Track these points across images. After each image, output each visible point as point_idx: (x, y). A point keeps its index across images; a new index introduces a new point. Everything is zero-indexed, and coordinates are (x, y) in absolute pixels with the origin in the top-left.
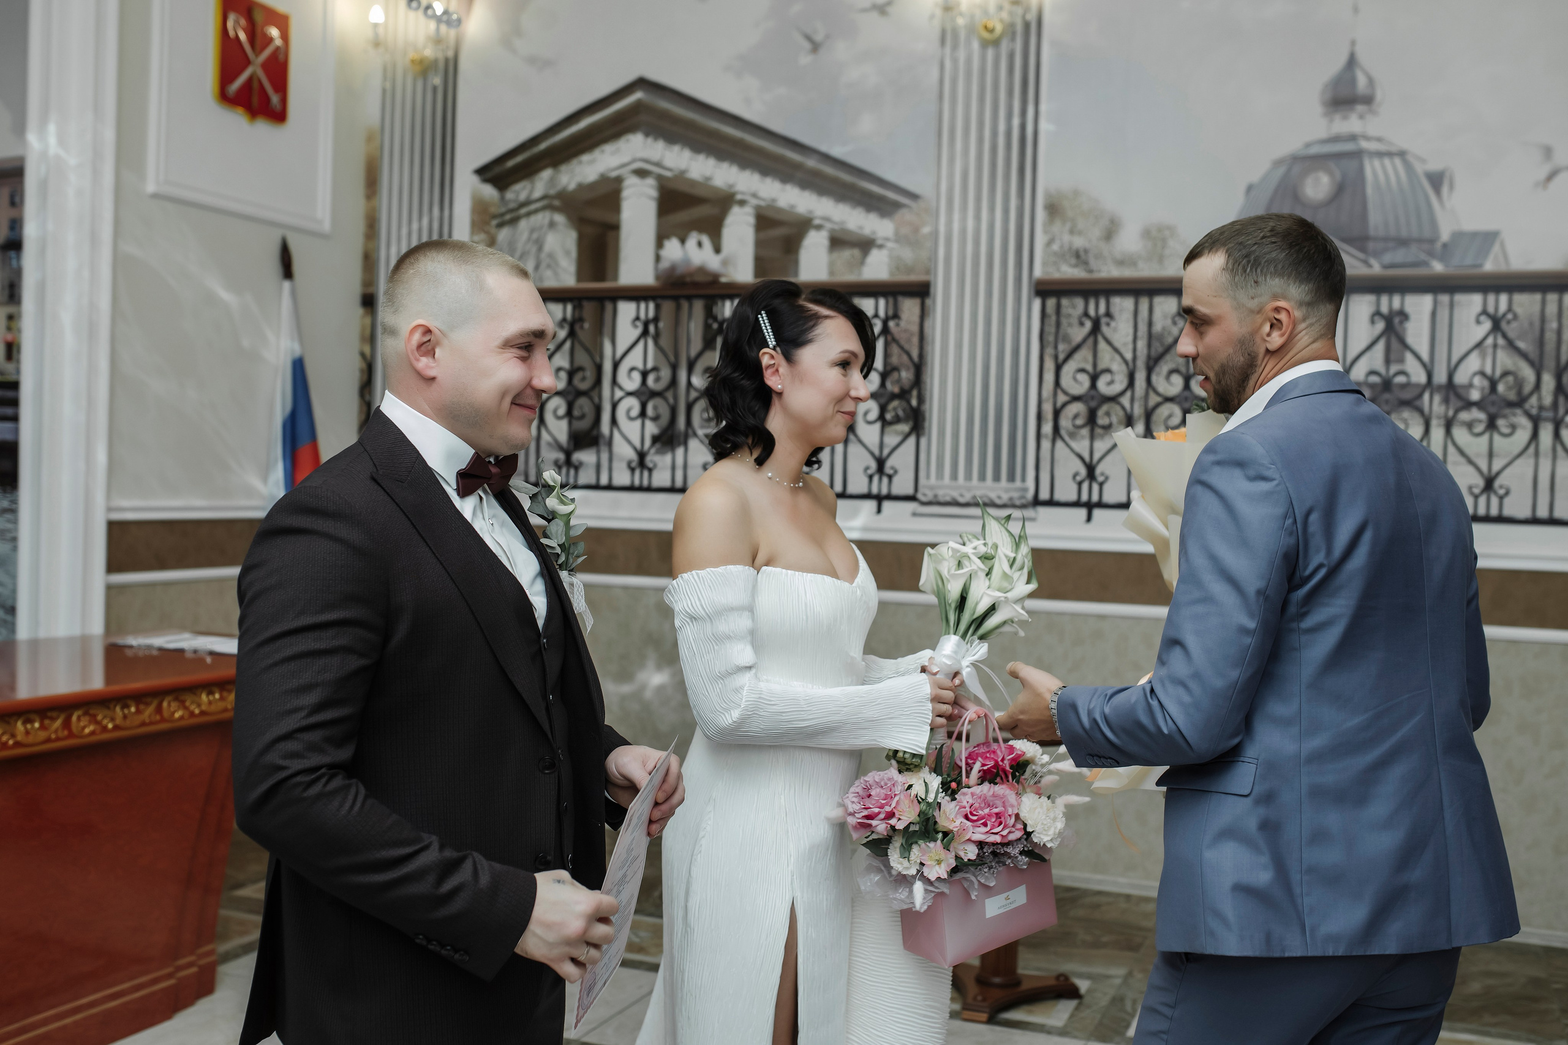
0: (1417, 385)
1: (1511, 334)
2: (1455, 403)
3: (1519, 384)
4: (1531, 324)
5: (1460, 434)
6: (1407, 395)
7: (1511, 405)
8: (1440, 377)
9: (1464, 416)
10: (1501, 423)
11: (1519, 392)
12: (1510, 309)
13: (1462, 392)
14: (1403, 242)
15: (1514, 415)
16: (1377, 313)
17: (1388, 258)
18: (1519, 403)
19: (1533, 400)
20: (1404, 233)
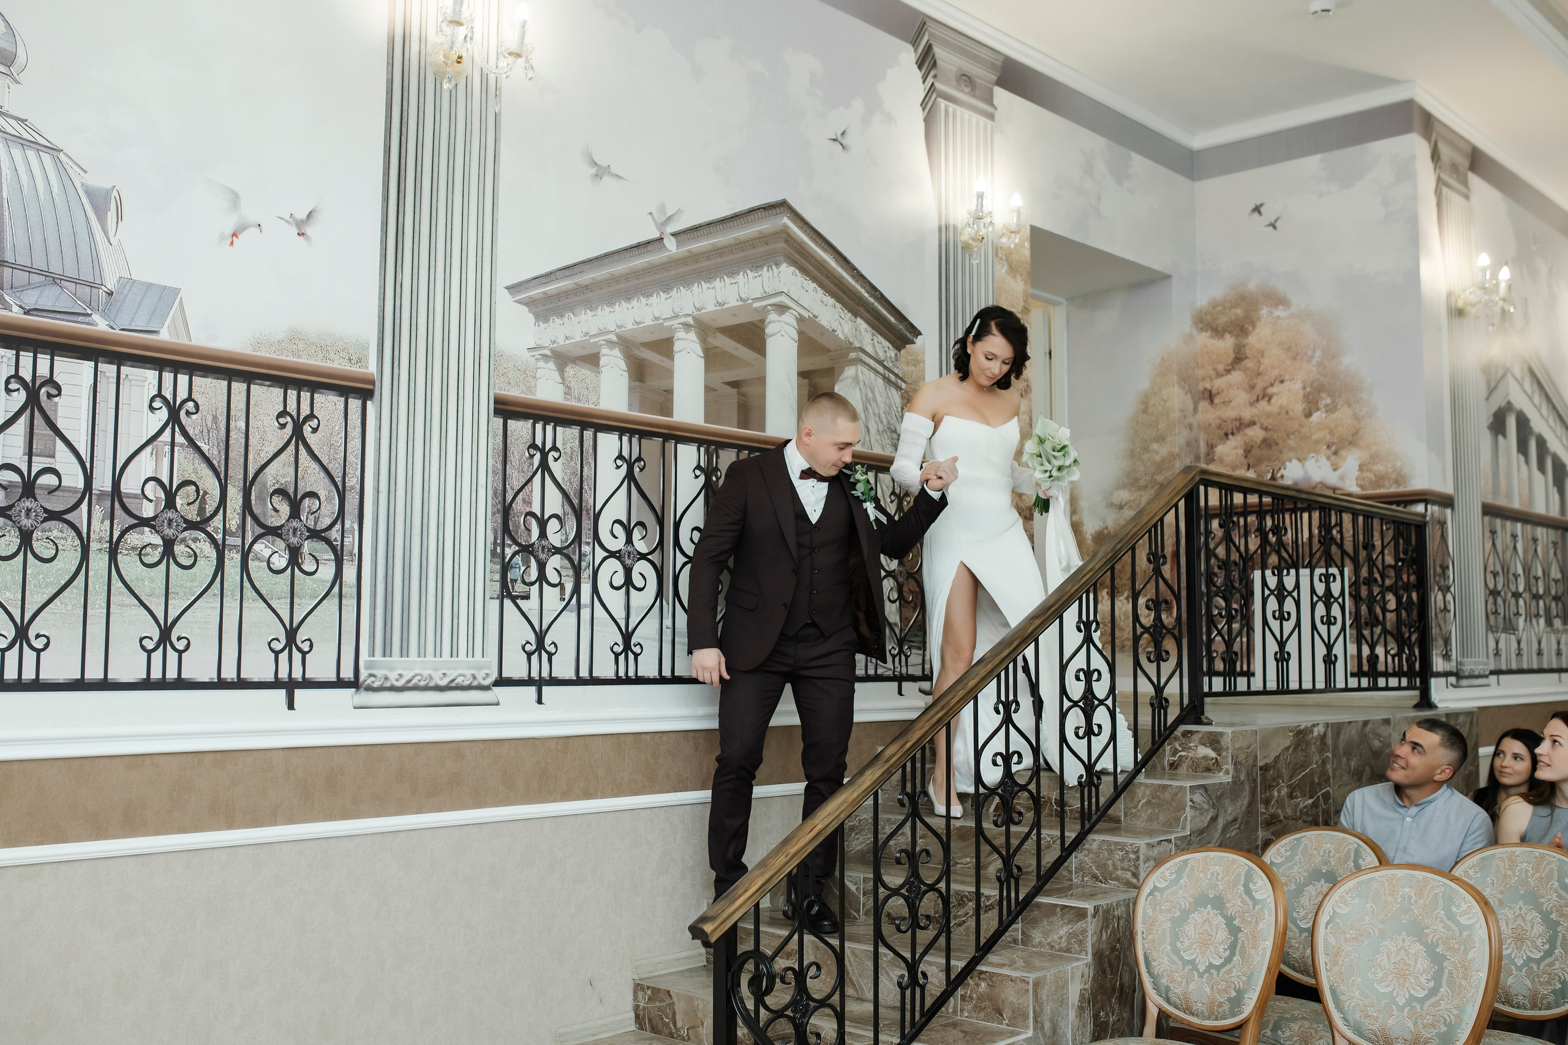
0: (71, 490)
1: (191, 432)
2: (122, 520)
3: (201, 497)
4: (215, 418)
5: (128, 563)
6: (56, 505)
7: (191, 525)
8: (103, 482)
9: (134, 539)
10: (179, 549)
11: (201, 510)
12: (190, 398)
13: (128, 502)
14: (55, 280)
15: (195, 540)
16: (17, 376)
17: (31, 299)
18: (199, 525)
19: (217, 522)
20: (55, 268)
